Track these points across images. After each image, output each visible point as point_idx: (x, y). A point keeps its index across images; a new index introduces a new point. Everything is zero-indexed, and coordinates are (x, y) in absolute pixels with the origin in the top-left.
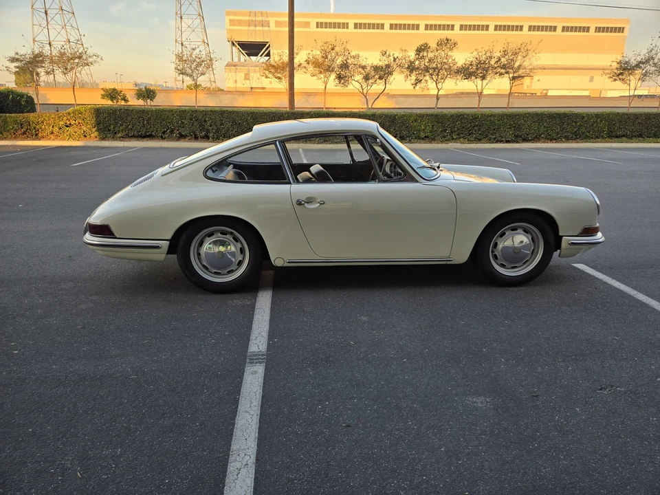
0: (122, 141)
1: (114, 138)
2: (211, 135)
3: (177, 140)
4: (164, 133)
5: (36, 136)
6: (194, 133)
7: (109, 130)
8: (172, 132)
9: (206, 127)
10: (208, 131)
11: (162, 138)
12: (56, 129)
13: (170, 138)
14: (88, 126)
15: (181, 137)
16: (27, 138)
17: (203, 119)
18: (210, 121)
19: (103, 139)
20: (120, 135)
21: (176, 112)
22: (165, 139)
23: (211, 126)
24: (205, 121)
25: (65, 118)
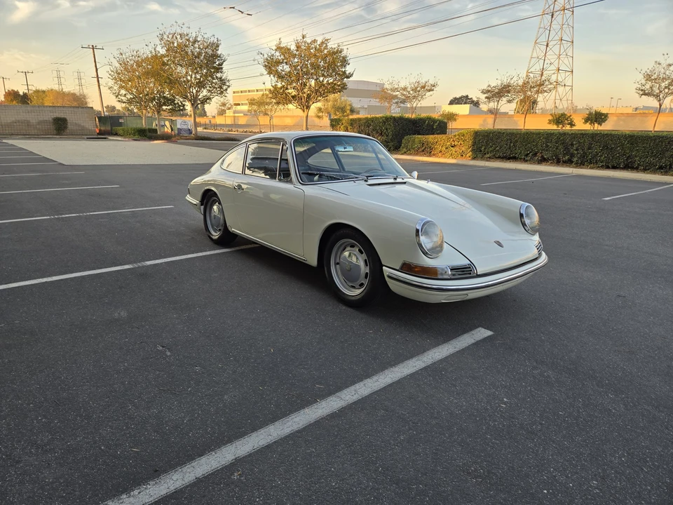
0: (488, 161)
1: (482, 158)
2: (575, 159)
3: (539, 163)
4: (527, 155)
5: (430, 154)
6: (556, 156)
7: (481, 151)
8: (535, 154)
9: (572, 150)
10: (572, 155)
11: (525, 161)
12: (444, 148)
13: (531, 161)
14: (466, 147)
15: (543, 160)
16: (424, 155)
17: (570, 143)
18: (577, 145)
19: (474, 158)
20: (488, 156)
21: (543, 135)
22: (527, 161)
23: (577, 150)
24: (572, 145)
25: (452, 140)
